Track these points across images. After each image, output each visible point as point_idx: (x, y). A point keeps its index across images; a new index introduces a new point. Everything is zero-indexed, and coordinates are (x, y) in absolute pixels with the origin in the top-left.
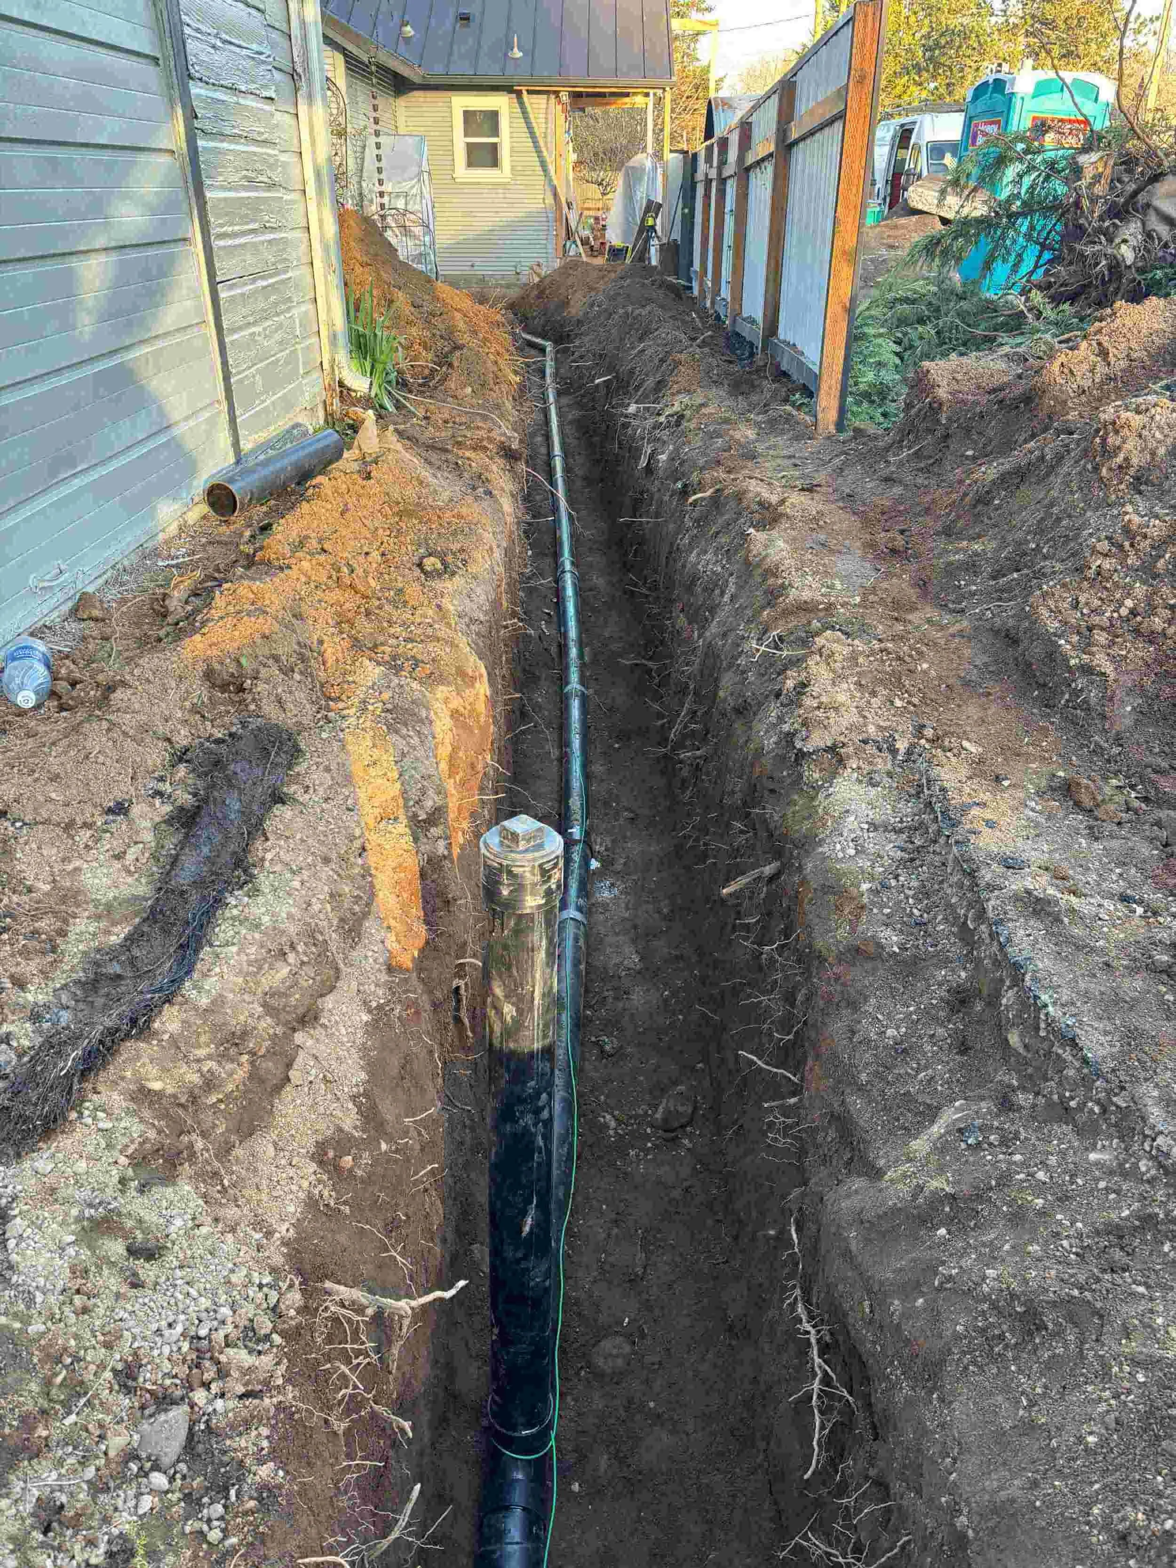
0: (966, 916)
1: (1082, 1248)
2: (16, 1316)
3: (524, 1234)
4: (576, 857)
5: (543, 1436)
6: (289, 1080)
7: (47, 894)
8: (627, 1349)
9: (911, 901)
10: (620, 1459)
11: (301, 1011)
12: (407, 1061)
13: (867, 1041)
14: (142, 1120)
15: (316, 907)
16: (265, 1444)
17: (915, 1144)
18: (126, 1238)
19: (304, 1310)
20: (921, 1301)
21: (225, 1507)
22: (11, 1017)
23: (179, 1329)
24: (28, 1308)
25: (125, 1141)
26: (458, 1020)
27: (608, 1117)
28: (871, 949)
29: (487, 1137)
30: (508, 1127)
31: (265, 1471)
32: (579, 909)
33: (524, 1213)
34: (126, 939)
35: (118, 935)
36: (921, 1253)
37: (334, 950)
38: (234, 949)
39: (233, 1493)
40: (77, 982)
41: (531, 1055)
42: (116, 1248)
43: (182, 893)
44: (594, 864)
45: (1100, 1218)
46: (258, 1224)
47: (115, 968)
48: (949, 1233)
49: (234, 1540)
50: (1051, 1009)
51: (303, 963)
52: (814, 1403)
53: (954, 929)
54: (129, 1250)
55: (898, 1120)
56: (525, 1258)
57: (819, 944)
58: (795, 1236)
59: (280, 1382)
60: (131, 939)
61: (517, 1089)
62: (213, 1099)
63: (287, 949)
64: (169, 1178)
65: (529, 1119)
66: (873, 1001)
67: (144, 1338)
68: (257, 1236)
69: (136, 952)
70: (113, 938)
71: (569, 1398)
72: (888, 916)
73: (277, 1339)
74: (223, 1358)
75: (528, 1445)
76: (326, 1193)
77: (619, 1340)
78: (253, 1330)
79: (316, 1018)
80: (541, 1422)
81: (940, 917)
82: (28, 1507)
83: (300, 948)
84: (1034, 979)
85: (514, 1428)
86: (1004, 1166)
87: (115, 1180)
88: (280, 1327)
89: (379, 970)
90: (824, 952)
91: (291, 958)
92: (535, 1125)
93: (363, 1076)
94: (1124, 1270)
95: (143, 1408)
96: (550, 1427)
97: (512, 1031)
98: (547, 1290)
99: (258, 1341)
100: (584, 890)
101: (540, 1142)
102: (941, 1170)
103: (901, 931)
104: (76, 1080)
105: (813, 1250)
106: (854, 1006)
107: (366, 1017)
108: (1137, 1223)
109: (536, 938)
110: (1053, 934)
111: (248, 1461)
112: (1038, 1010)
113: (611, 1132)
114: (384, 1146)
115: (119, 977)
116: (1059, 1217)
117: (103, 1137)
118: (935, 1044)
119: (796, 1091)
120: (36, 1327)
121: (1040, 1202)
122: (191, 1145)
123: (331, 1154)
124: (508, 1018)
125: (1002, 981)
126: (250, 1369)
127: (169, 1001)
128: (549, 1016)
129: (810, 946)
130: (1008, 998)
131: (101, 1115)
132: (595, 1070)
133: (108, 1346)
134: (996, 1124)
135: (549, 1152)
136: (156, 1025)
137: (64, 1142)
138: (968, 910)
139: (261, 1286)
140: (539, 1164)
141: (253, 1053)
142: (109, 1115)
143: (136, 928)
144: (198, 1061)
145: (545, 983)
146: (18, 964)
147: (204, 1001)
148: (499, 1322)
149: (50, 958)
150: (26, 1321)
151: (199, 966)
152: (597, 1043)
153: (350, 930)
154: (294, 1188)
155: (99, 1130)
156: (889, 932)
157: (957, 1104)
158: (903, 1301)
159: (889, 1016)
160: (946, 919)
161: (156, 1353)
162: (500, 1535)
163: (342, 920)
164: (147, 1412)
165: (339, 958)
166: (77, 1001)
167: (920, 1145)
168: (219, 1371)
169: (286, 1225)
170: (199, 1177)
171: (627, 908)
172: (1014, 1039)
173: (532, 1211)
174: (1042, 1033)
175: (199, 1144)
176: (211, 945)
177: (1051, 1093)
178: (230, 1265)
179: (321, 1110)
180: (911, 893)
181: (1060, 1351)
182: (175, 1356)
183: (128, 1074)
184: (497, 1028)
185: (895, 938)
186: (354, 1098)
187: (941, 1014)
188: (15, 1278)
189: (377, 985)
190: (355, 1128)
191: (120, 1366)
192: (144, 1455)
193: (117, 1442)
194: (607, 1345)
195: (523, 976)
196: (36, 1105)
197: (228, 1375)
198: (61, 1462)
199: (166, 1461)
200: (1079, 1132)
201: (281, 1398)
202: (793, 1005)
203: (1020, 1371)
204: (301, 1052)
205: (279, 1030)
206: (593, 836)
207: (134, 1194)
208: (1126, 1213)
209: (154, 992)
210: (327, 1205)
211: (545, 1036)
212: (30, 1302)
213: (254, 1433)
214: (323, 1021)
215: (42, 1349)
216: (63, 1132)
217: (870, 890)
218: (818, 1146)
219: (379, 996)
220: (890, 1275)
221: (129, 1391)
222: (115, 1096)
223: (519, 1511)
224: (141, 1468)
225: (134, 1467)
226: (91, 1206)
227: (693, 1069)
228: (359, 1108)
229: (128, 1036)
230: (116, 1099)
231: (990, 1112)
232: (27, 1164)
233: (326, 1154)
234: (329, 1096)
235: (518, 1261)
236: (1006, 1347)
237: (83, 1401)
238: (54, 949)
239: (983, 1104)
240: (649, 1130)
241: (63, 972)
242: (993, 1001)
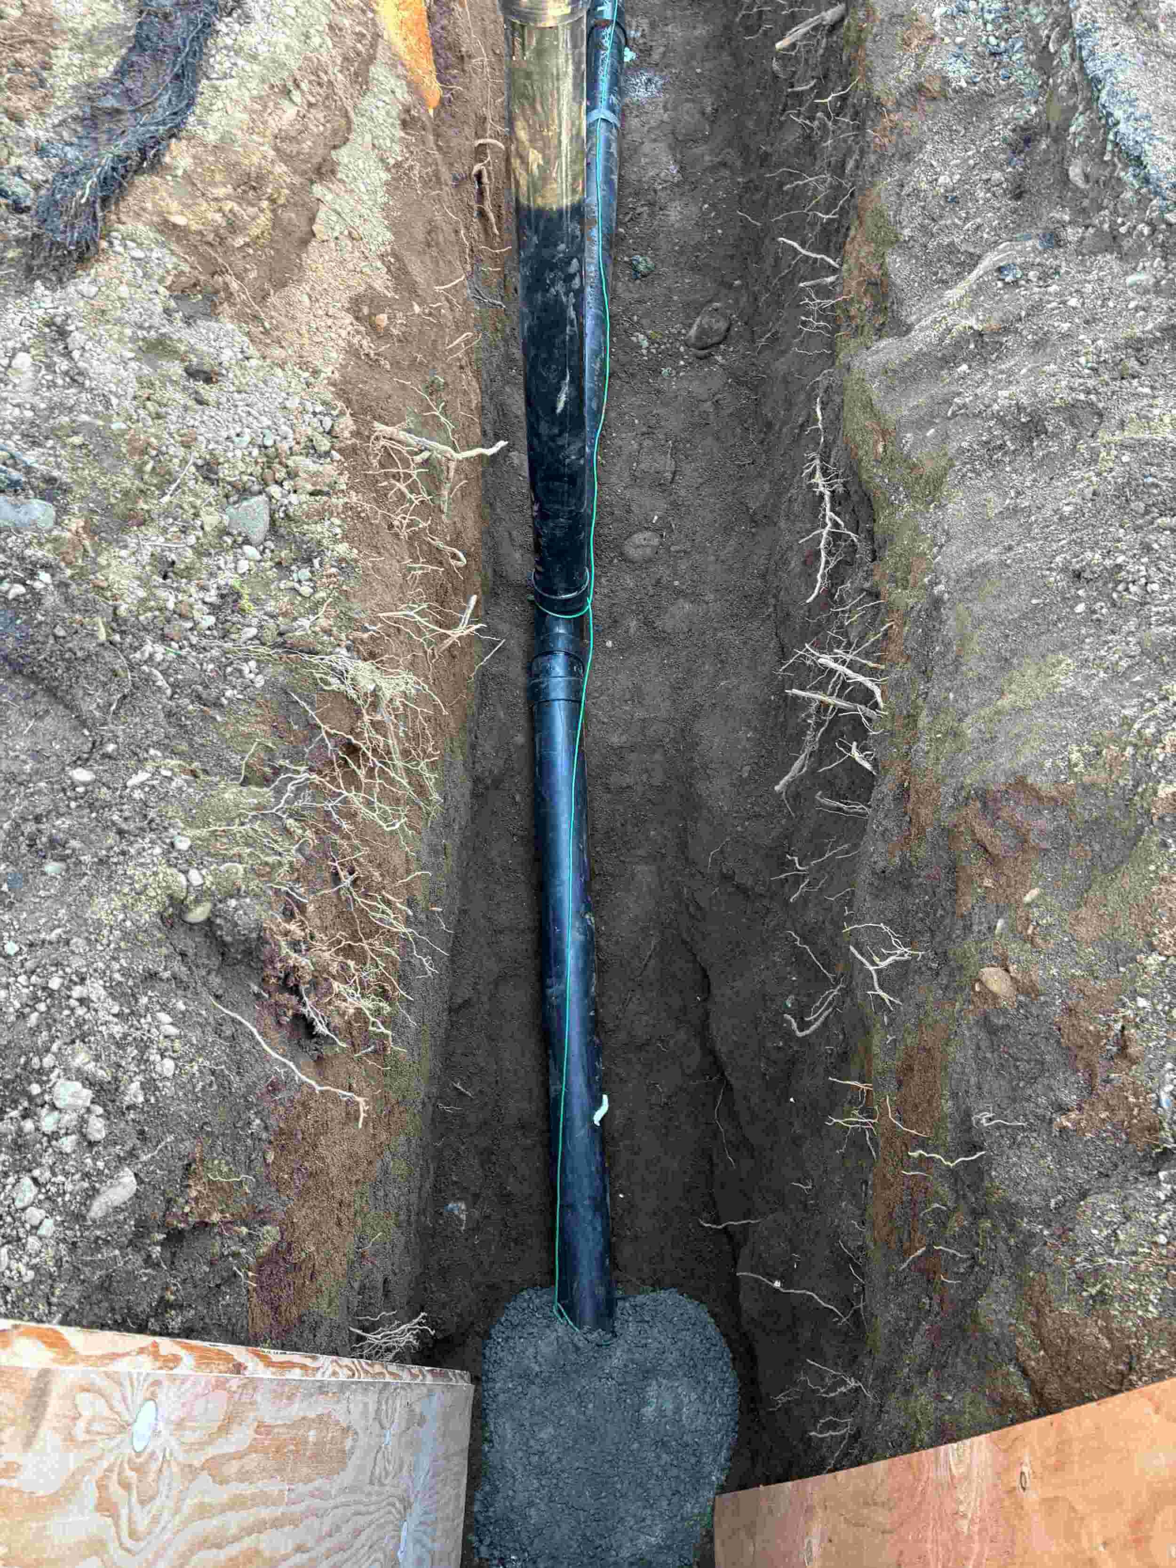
0: (1049, 37)
1: (1099, 363)
2: (97, 415)
3: (559, 411)
4: (607, 43)
5: (581, 600)
6: (314, 235)
7: (19, 21)
8: (656, 541)
9: (989, 27)
10: (648, 623)
11: (317, 160)
12: (432, 230)
13: (916, 192)
14: (173, 253)
15: (316, 41)
16: (338, 531)
17: (949, 293)
18: (183, 361)
19: (357, 434)
20: (932, 431)
21: (312, 572)
22: (17, 151)
23: (247, 438)
24: (107, 409)
25: (161, 271)
26: (482, 214)
27: (641, 337)
28: (936, 86)
29: (518, 305)
30: (539, 296)
31: (342, 548)
32: (611, 108)
33: (559, 390)
34: (116, 73)
35: (107, 67)
36: (938, 390)
37: (341, 93)
38: (234, 82)
39: (316, 562)
40: (75, 118)
41: (560, 212)
42: (176, 369)
43: (166, 16)
44: (629, 55)
45: (1121, 335)
46: (304, 365)
47: (110, 102)
48: (970, 367)
49: (322, 594)
50: (1122, 127)
51: (310, 105)
52: (822, 545)
53: (1033, 57)
54: (186, 370)
55: (936, 274)
56: (560, 434)
57: (878, 88)
58: (819, 413)
59: (344, 487)
60: (124, 70)
61: (546, 253)
62: (239, 241)
63: (290, 84)
64: (212, 313)
65: (560, 287)
66: (929, 147)
67: (217, 442)
68: (306, 374)
69: (129, 83)
70: (102, 71)
71: (603, 580)
72: (961, 46)
73: (336, 456)
74: (290, 463)
75: (566, 607)
76: (365, 343)
77: (648, 534)
78: (314, 448)
79: (333, 172)
80: (579, 589)
81: (1018, 46)
82: (146, 558)
83: (304, 86)
84: (1112, 94)
85: (555, 593)
86: (1037, 297)
87: (159, 309)
88: (338, 445)
89: (393, 125)
90: (884, 97)
91: (296, 96)
92: (567, 294)
93: (389, 236)
94: (1134, 377)
95: (227, 496)
96: (586, 594)
97: (539, 184)
98: (583, 468)
99: (320, 457)
100: (617, 86)
101: (572, 314)
102: (972, 310)
103: (973, 63)
104: (97, 206)
105: (835, 422)
106: (907, 157)
107: (385, 176)
108: (1158, 334)
109: (561, 60)
110: (1143, 43)
111: (325, 542)
112: (1107, 128)
113: (644, 352)
114: (417, 309)
115: (118, 111)
116: (1081, 337)
117: (139, 266)
118: (989, 190)
119: (834, 271)
120: (117, 425)
121: (1066, 326)
122: (226, 286)
123: (366, 310)
124: (535, 167)
125: (1075, 108)
126: (316, 474)
127: (173, 136)
128: (577, 168)
129: (869, 95)
130: (1079, 123)
131: (130, 244)
132: (627, 290)
133: (187, 446)
134: (1038, 260)
135: (581, 326)
136: (167, 159)
137: (101, 269)
138: (1052, 29)
139: (315, 414)
140: (571, 337)
141: (273, 201)
142: (140, 245)
143: (124, 59)
144: (216, 199)
145: (573, 124)
146: (9, 99)
147: (212, 138)
148: (537, 499)
149: (41, 92)
150: (108, 419)
151: (199, 100)
152: (630, 264)
153: (356, 74)
154: (333, 335)
155: (133, 258)
156: (959, 64)
157: (1001, 247)
158: (915, 434)
159: (945, 163)
160: (1025, 47)
161: (230, 455)
162: (547, 672)
163: (346, 59)
164: (231, 500)
165: (349, 105)
166: (79, 138)
167: (953, 294)
168: (288, 473)
169: (331, 368)
170: (240, 317)
171: (666, 109)
172: (1075, 172)
173: (565, 389)
174: (1107, 158)
175: (235, 285)
176: (208, 78)
177: (1102, 223)
178: (284, 395)
179: (350, 266)
180: (989, 17)
181: (1055, 449)
182: (248, 459)
183: (149, 205)
184: (523, 182)
185: (964, 71)
186: (382, 257)
187: (1002, 156)
188: (87, 383)
189: (392, 141)
190: (387, 288)
191: (200, 462)
192: (235, 532)
193: (210, 519)
194: (639, 538)
195: (547, 114)
196: (64, 232)
197: (297, 475)
198: (165, 531)
199: (257, 537)
200: (1123, 257)
201: (346, 500)
202: (842, 175)
203: (1015, 471)
204: (321, 205)
205: (297, 180)
206: (628, 18)
207: (181, 324)
208: (1150, 326)
209: (158, 124)
210: (367, 355)
211: (574, 191)
212: (108, 405)
213: (327, 523)
214: (339, 176)
215: (129, 443)
216: (98, 261)
217: (945, 16)
218: (850, 318)
219: (396, 153)
220: (906, 413)
221: (213, 482)
222: (140, 226)
223: (562, 654)
224: (235, 541)
225: (229, 540)
226: (141, 327)
227: (730, 286)
228: (388, 268)
229: (139, 171)
230: (142, 229)
231: (1034, 249)
232: (71, 289)
233: (360, 310)
234: (357, 254)
235: (553, 438)
236: (1005, 453)
237: (173, 486)
238: (42, 83)
239: (1029, 243)
240: (682, 349)
241: (58, 108)
242: (1059, 134)
